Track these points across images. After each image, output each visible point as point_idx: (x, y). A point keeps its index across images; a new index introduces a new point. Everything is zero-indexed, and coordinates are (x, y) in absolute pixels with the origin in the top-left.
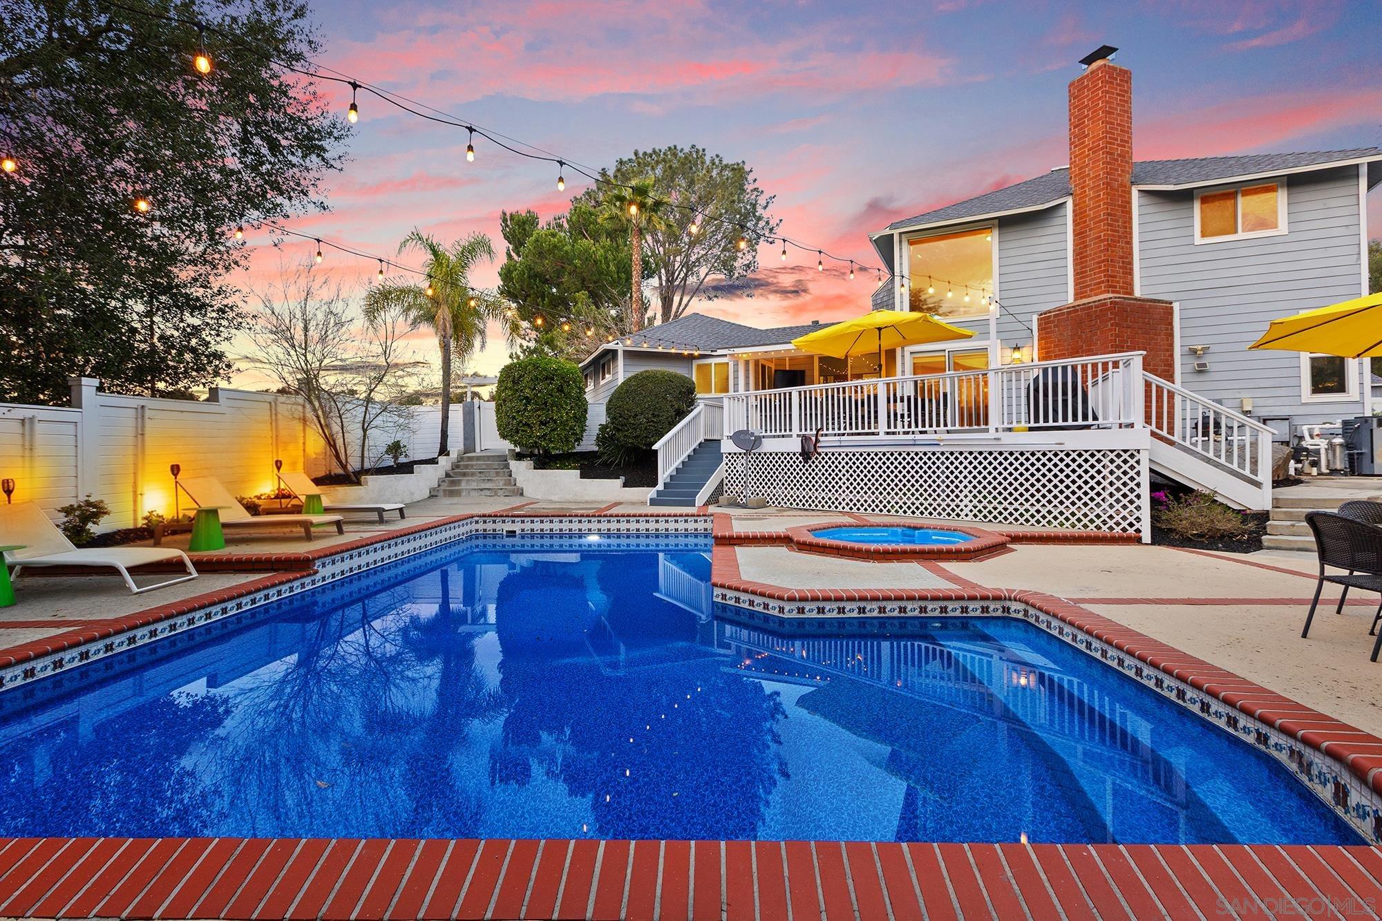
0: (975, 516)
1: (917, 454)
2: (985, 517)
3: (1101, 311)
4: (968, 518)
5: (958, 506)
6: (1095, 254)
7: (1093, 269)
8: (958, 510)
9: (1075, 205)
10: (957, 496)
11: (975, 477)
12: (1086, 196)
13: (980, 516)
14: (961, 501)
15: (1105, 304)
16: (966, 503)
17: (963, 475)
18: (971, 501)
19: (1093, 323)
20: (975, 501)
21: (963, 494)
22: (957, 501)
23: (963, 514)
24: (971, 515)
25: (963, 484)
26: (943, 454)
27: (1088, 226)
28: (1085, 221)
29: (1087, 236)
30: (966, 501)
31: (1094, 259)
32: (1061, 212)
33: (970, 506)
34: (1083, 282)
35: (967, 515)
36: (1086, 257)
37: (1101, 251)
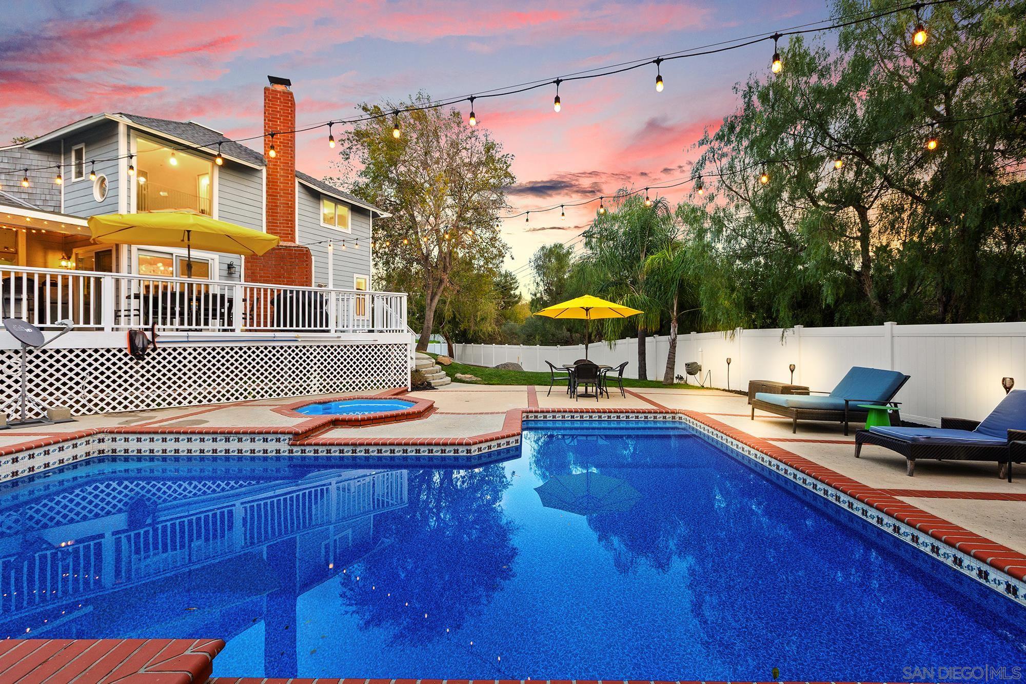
0: (321, 390)
1: (274, 348)
2: (328, 390)
3: (299, 254)
4: (316, 393)
5: (308, 385)
6: (284, 213)
7: (282, 223)
8: (308, 388)
9: (268, 174)
10: (308, 378)
11: (322, 364)
12: (278, 172)
13: (324, 390)
14: (311, 381)
15: (302, 251)
16: (315, 383)
17: (313, 362)
18: (318, 381)
19: (293, 260)
20: (321, 380)
21: (313, 376)
22: (308, 382)
23: (312, 391)
24: (318, 390)
25: (313, 369)
26: (297, 347)
27: (278, 193)
28: (277, 189)
29: (278, 199)
30: (315, 381)
31: (283, 217)
32: (259, 175)
33: (318, 384)
34: (275, 230)
35: (315, 391)
36: (277, 213)
37: (289, 214)
